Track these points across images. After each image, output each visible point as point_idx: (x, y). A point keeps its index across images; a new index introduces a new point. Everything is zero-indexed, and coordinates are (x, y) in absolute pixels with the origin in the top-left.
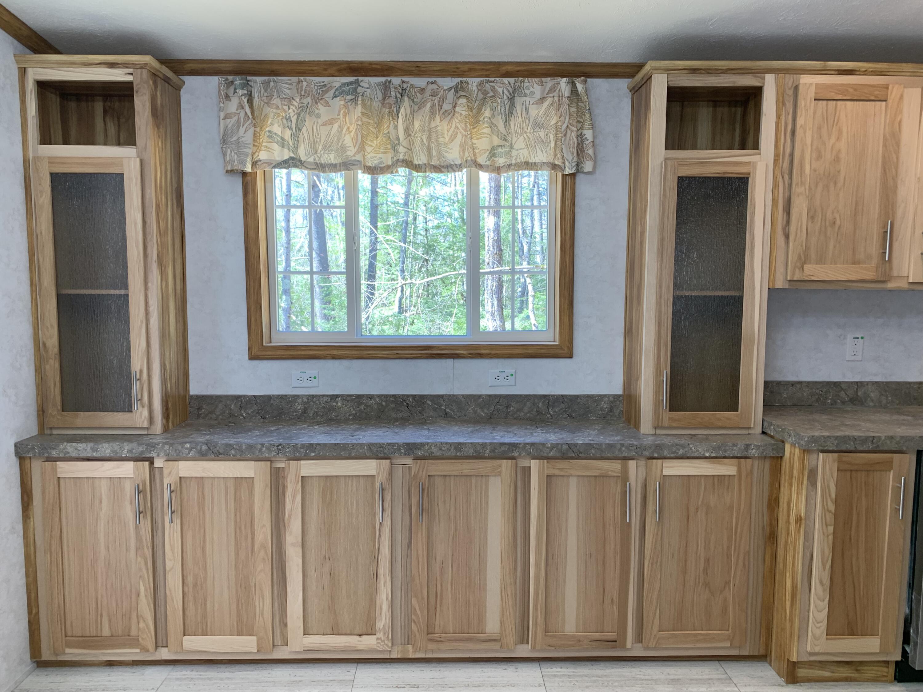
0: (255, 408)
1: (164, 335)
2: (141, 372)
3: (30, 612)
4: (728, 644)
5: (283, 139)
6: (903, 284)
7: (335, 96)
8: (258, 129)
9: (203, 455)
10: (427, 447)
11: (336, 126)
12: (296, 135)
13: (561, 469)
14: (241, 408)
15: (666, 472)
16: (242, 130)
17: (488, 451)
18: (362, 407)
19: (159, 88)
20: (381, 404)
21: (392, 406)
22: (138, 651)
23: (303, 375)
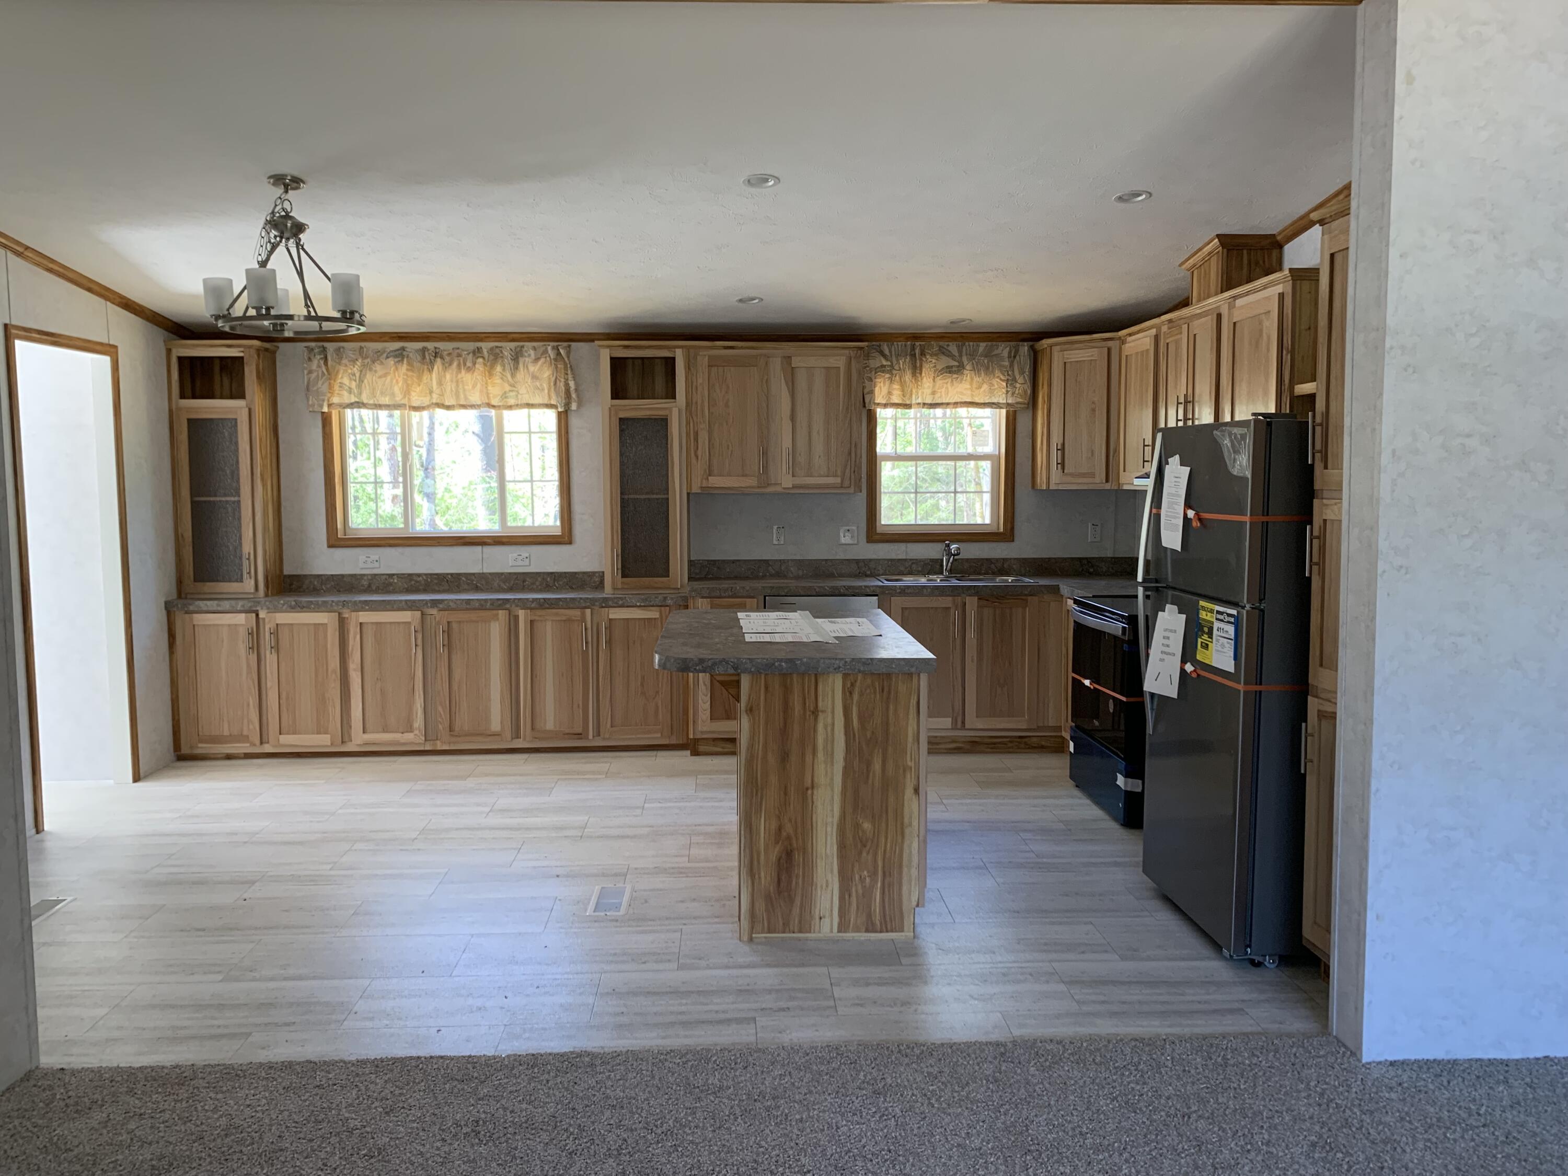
0: (333, 583)
1: (265, 529)
2: (249, 554)
3: (173, 719)
4: (659, 735)
5: (350, 388)
6: (778, 489)
7: (387, 357)
8: (332, 382)
9: (292, 608)
10: (446, 602)
11: (389, 378)
12: (359, 386)
13: (540, 616)
14: (322, 584)
15: (611, 616)
16: (320, 383)
17: (489, 604)
18: (413, 582)
19: (261, 356)
20: (427, 580)
21: (436, 581)
22: (248, 745)
23: (367, 559)
